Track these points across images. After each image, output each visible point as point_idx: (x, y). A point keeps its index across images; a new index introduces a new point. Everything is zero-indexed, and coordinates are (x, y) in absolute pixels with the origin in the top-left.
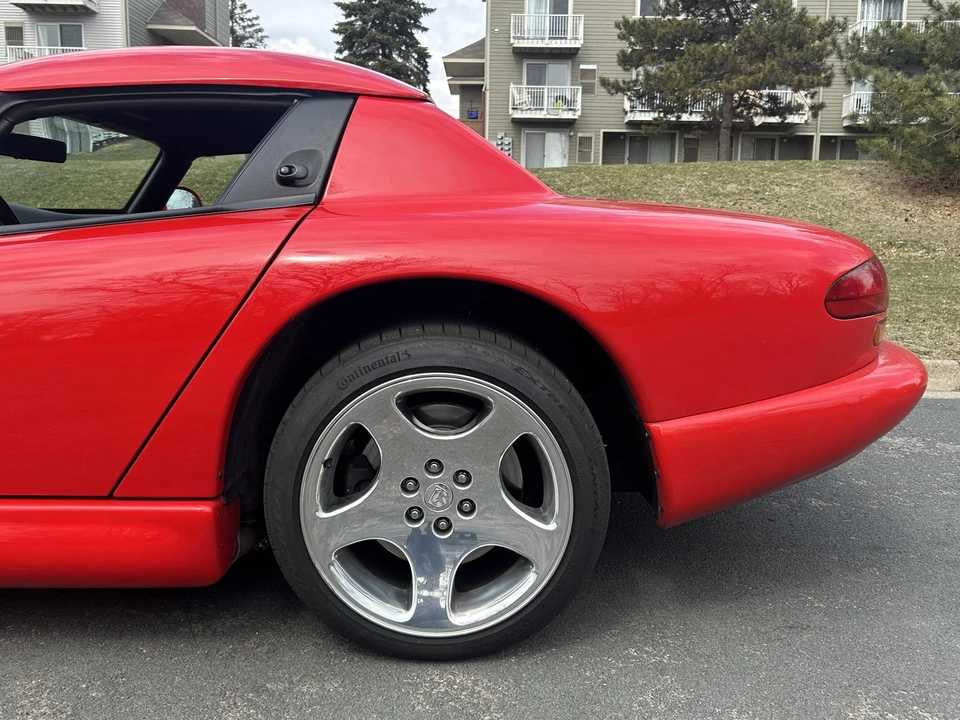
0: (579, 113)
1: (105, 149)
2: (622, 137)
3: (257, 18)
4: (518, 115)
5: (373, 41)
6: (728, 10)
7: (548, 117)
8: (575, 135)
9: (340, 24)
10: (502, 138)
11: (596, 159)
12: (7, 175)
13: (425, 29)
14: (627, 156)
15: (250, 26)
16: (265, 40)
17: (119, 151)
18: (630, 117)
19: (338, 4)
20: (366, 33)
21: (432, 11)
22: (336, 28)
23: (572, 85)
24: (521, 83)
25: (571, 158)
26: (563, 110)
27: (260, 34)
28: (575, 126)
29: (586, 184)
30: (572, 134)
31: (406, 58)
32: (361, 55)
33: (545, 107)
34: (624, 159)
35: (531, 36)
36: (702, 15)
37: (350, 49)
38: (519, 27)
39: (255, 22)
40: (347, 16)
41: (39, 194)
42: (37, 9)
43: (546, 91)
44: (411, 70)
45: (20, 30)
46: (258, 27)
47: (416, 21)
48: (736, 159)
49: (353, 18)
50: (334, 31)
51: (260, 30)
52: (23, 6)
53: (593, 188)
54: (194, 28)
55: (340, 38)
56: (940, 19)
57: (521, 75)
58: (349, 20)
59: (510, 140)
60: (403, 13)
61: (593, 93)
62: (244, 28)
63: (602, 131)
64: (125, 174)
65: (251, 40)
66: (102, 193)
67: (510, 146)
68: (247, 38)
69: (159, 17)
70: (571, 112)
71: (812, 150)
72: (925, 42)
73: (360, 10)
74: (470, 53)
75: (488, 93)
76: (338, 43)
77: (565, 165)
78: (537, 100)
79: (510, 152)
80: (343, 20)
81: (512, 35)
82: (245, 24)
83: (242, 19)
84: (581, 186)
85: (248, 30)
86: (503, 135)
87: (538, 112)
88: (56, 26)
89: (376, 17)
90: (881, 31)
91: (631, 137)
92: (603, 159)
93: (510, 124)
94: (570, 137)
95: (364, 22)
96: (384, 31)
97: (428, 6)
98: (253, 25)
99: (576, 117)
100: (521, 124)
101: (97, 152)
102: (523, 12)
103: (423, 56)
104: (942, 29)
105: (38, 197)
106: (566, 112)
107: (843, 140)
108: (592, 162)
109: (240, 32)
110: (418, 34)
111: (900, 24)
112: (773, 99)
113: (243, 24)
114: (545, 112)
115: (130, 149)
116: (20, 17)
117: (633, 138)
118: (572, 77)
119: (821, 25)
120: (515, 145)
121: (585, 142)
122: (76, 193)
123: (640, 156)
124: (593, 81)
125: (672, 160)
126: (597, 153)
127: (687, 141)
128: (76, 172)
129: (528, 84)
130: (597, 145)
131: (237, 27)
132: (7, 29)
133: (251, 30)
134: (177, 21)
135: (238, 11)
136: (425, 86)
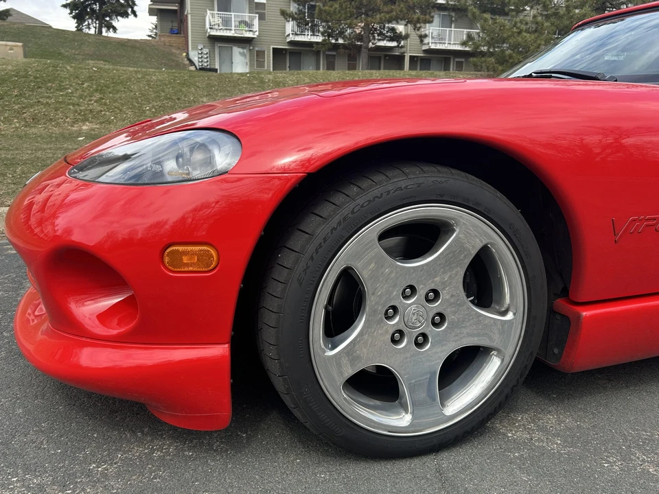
0: (257, 33)
2: (284, 52)
4: (214, 33)
7: (236, 35)
8: (253, 49)
10: (202, 49)
11: (269, 67)
14: (288, 65)
18: (292, 38)
23: (250, 13)
24: (213, 10)
25: (251, 65)
26: (246, 31)
28: (253, 42)
30: (251, 48)
33: (233, 28)
34: (286, 67)
43: (233, 17)
48: (359, 69)
57: (213, 4)
59: (208, 51)
61: (264, 20)
63: (272, 47)
67: (208, 55)
70: (251, 33)
71: (404, 65)
75: (189, 17)
77: (247, 71)
78: (226, 23)
79: (208, 59)
86: (202, 47)
87: (228, 31)
91: (290, 52)
92: (273, 67)
93: (207, 39)
94: (250, 50)
99: (255, 36)
100: (214, 39)
106: (248, 32)
107: (422, 59)
108: (266, 68)
112: (393, 30)
114: (233, 32)
117: (292, 53)
118: (250, 7)
120: (211, 54)
121: (260, 54)
123: (296, 66)
124: (264, 11)
125: (318, 68)
126: (269, 62)
127: (328, 56)
129: (218, 11)
130: (269, 57)
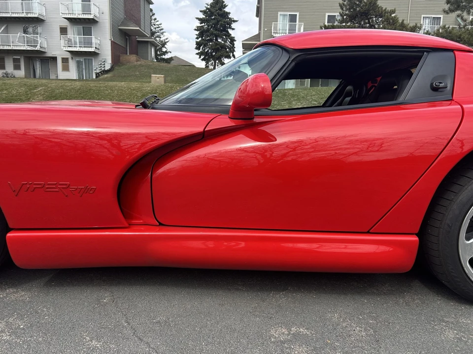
1: (101, 77)
3: (161, 24)
5: (212, 34)
6: (369, 21)
9: (198, 27)
12: (68, 88)
13: (233, 29)
14: (320, 84)
15: (158, 28)
16: (164, 33)
17: (106, 78)
19: (197, 18)
20: (209, 31)
21: (236, 21)
22: (196, 28)
25: (297, 85)
27: (162, 31)
29: (314, 95)
31: (225, 42)
32: (206, 40)
35: (281, 32)
36: (357, 23)
37: (202, 38)
38: (276, 28)
39: (160, 26)
40: (201, 23)
41: (82, 95)
42: (73, 20)
44: (228, 46)
45: (66, 28)
46: (161, 28)
47: (230, 26)
49: (203, 24)
50: (195, 30)
51: (162, 29)
52: (68, 19)
53: (317, 97)
54: (138, 28)
55: (197, 33)
56: (466, 25)
58: (202, 25)
60: (224, 22)
62: (155, 28)
64: (117, 88)
65: (158, 34)
66: (109, 97)
68: (157, 33)
69: (123, 24)
72: (461, 35)
73: (206, 21)
74: (253, 39)
76: (197, 35)
77: (294, 87)
80: (199, 25)
81: (273, 31)
82: (156, 27)
83: (154, 25)
84: (312, 96)
85: (157, 29)
88: (81, 27)
89: (213, 24)
90: (441, 30)
95: (208, 26)
96: (216, 30)
97: (235, 19)
98: (159, 27)
101: (98, 79)
102: (277, 22)
103: (233, 40)
104: (468, 30)
105: (82, 97)
109: (154, 30)
110: (230, 31)
111: (449, 27)
113: (155, 27)
115: (111, 77)
116: (66, 23)
119: (410, 27)
122: (98, 96)
128: (96, 86)
131: (152, 28)
132: (60, 28)
133: (158, 29)
134: (131, 25)
135: (153, 21)
136: (233, 53)
